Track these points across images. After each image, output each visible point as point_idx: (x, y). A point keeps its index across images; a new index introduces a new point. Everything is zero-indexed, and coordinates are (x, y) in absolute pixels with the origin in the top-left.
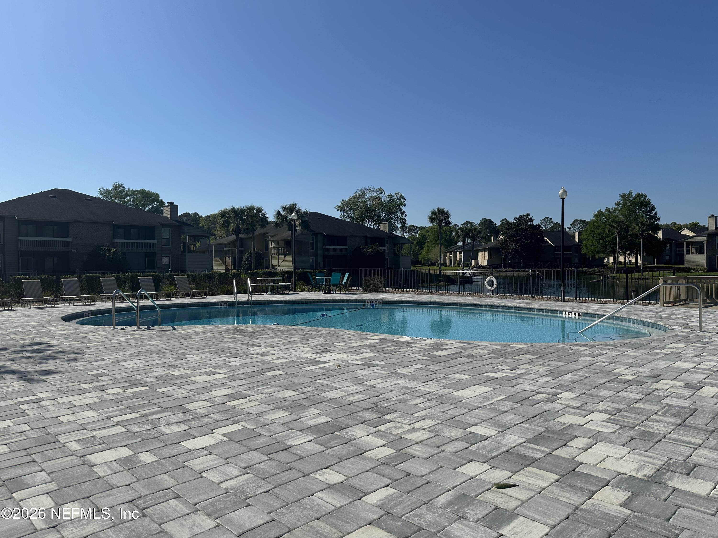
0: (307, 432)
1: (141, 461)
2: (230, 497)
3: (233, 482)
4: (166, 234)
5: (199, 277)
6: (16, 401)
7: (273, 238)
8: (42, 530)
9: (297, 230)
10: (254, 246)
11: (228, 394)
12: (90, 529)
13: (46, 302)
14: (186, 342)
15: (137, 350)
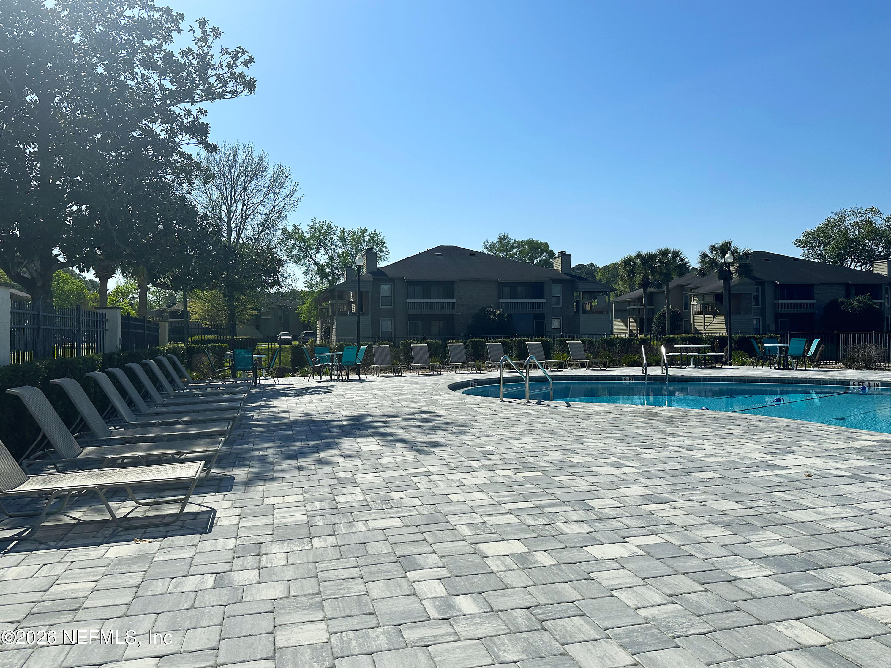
0: (761, 563)
1: (537, 562)
2: (651, 629)
3: (654, 611)
4: (556, 291)
5: (597, 343)
6: (408, 471)
7: (696, 291)
8: (434, 619)
9: (732, 278)
10: (668, 303)
11: (641, 494)
12: (484, 631)
13: (433, 369)
14: (584, 423)
15: (528, 427)
